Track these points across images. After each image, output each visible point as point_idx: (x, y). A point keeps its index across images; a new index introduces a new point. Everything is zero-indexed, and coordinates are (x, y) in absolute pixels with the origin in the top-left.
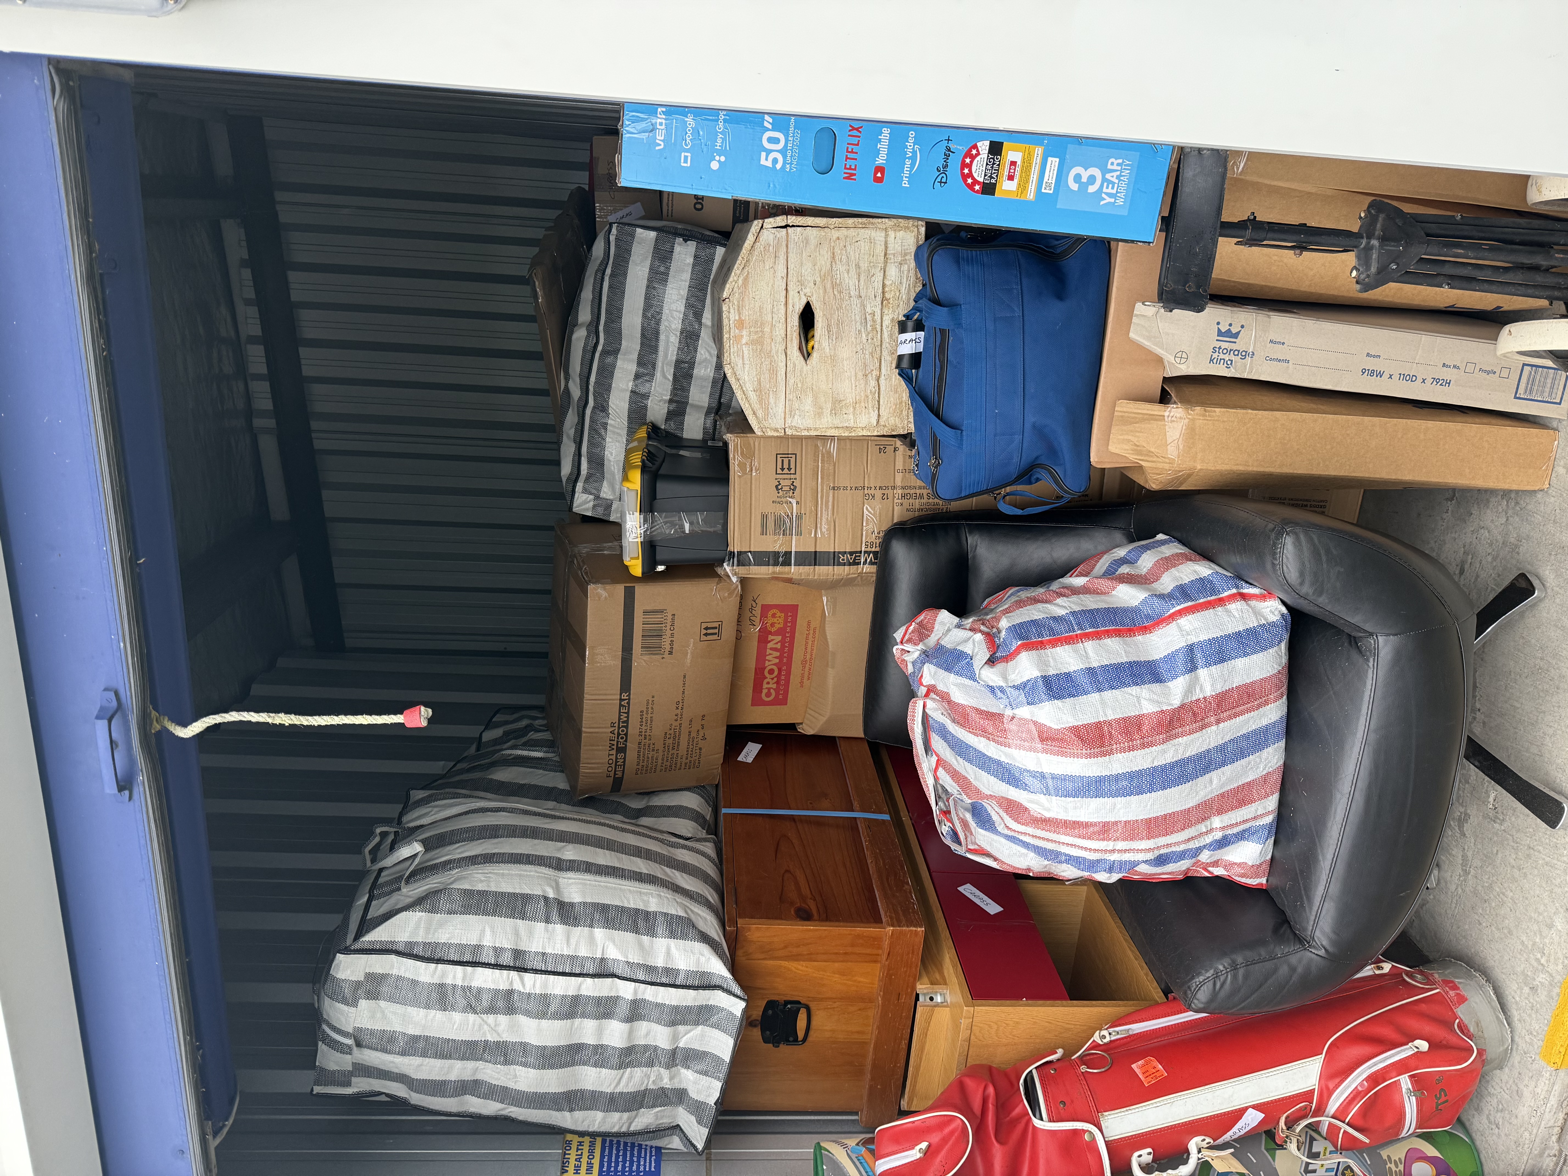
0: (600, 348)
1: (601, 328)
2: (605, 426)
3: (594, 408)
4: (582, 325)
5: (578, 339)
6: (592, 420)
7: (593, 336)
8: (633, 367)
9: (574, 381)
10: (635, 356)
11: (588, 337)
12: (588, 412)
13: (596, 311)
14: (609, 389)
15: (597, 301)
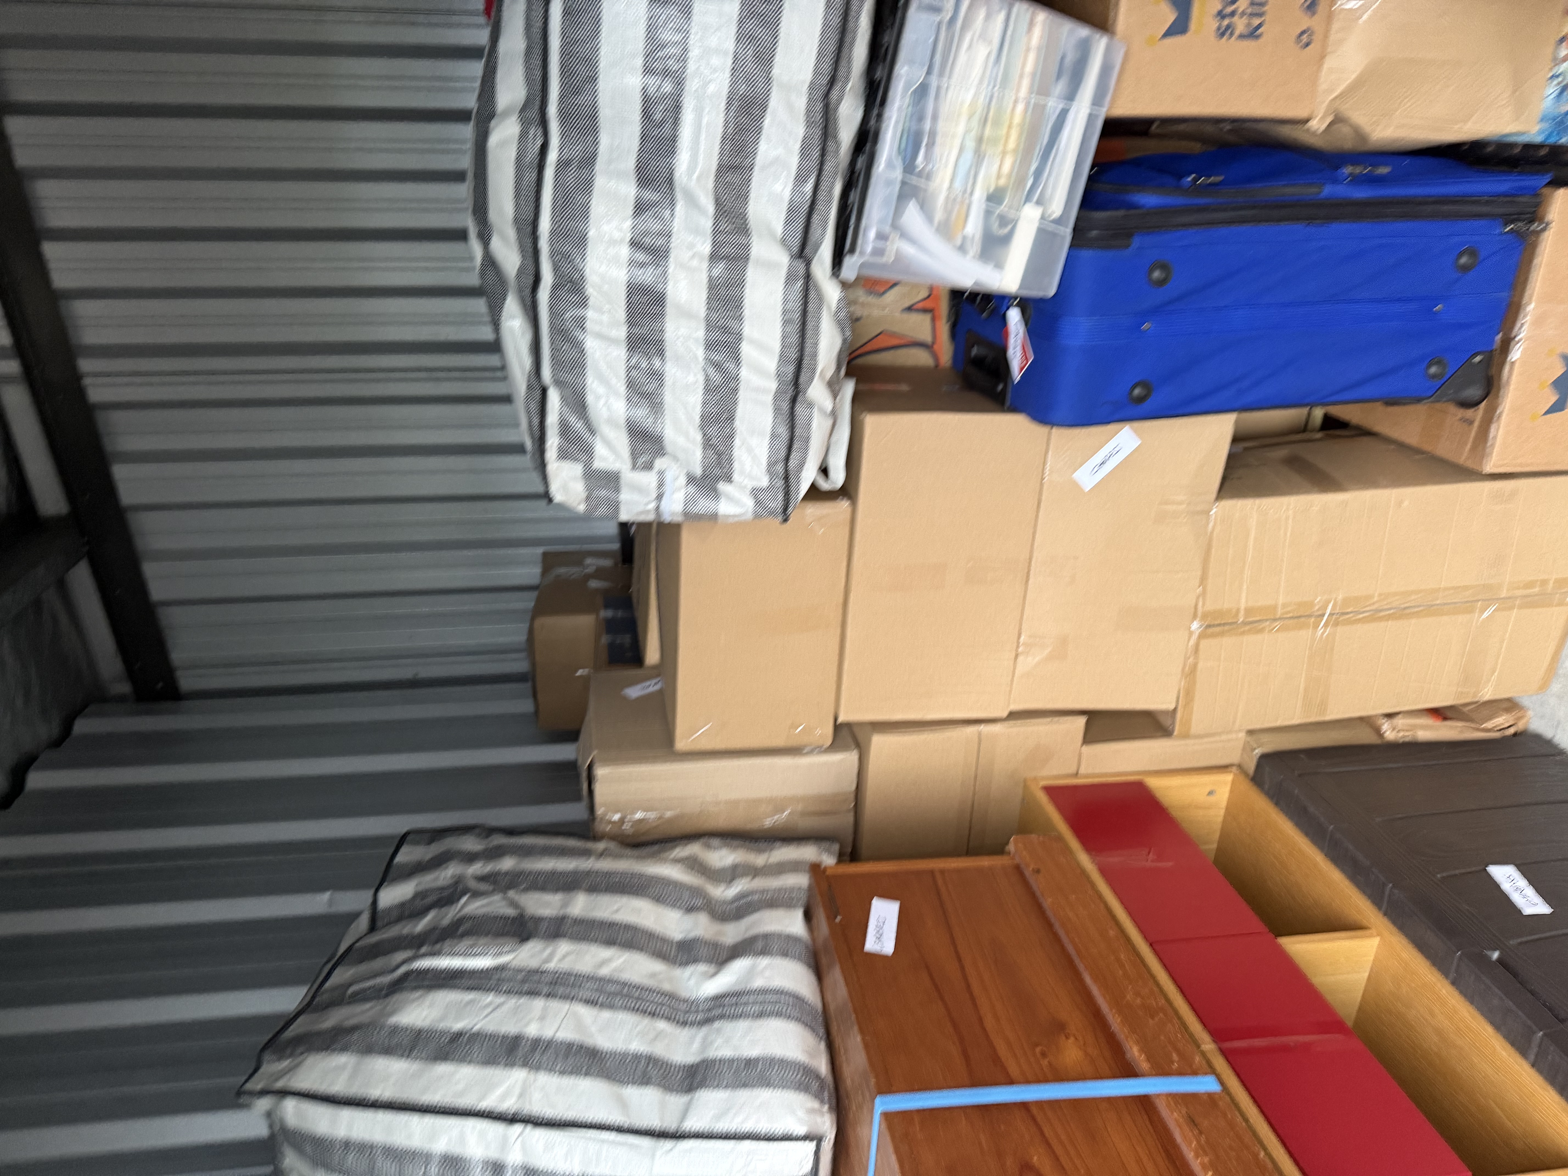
0: (553, 156)
1: (553, 109)
2: (580, 322)
3: (555, 288)
4: (507, 113)
5: (503, 144)
6: (554, 313)
7: (535, 132)
8: (629, 190)
9: (504, 238)
10: (631, 163)
11: (523, 135)
12: (544, 295)
13: (538, 73)
14: (582, 241)
15: (537, 51)
